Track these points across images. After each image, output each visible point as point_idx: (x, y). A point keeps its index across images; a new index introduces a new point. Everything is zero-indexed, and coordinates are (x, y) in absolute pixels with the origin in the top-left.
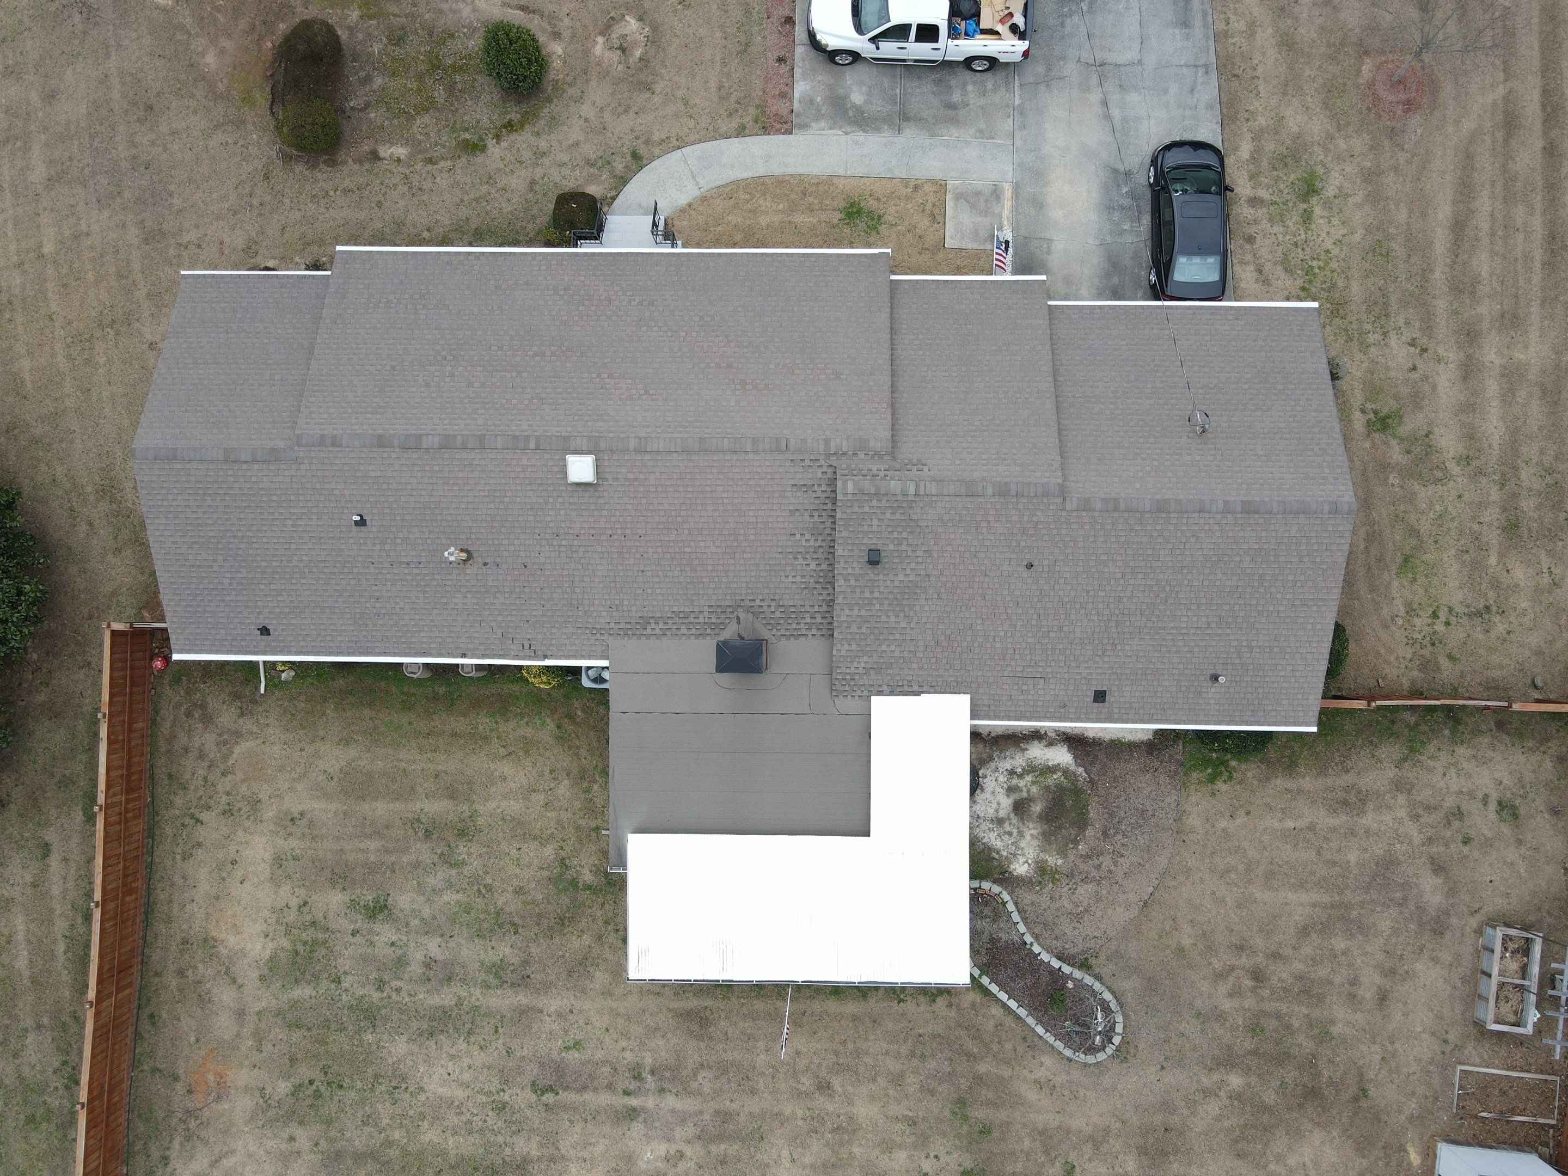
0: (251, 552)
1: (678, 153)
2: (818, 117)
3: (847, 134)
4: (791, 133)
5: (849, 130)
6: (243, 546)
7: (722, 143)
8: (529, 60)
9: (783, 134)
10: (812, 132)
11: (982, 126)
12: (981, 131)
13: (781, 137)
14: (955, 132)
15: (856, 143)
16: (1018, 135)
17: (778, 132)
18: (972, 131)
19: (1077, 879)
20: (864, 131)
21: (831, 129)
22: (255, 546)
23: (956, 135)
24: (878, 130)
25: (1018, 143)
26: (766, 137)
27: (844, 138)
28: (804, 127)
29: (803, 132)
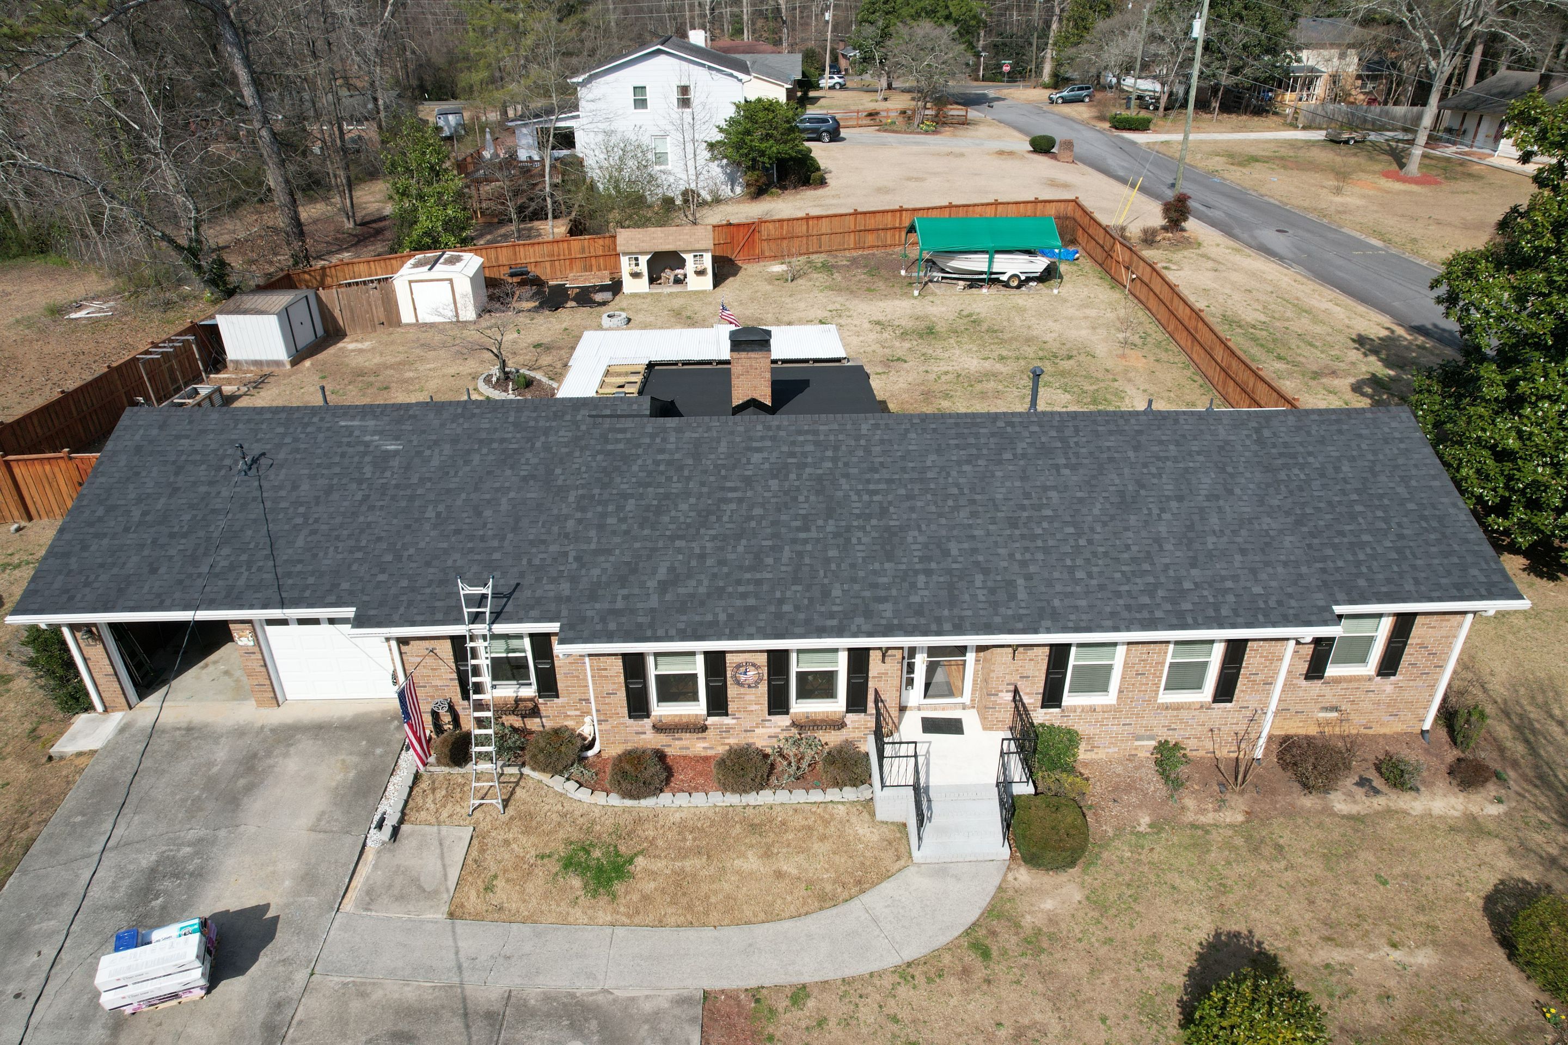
1: (909, 954)
2: (654, 1018)
3: (605, 992)
4: (706, 992)
5: (600, 998)
7: (831, 973)
9: (720, 992)
10: (668, 993)
12: (363, 995)
13: (725, 987)
14: (410, 994)
15: (591, 976)
17: (729, 995)
20: (573, 996)
21: (633, 999)
23: (406, 989)
24: (547, 998)
25: (301, 976)
26: (753, 984)
27: (611, 985)
28: (682, 1001)
29: (685, 993)
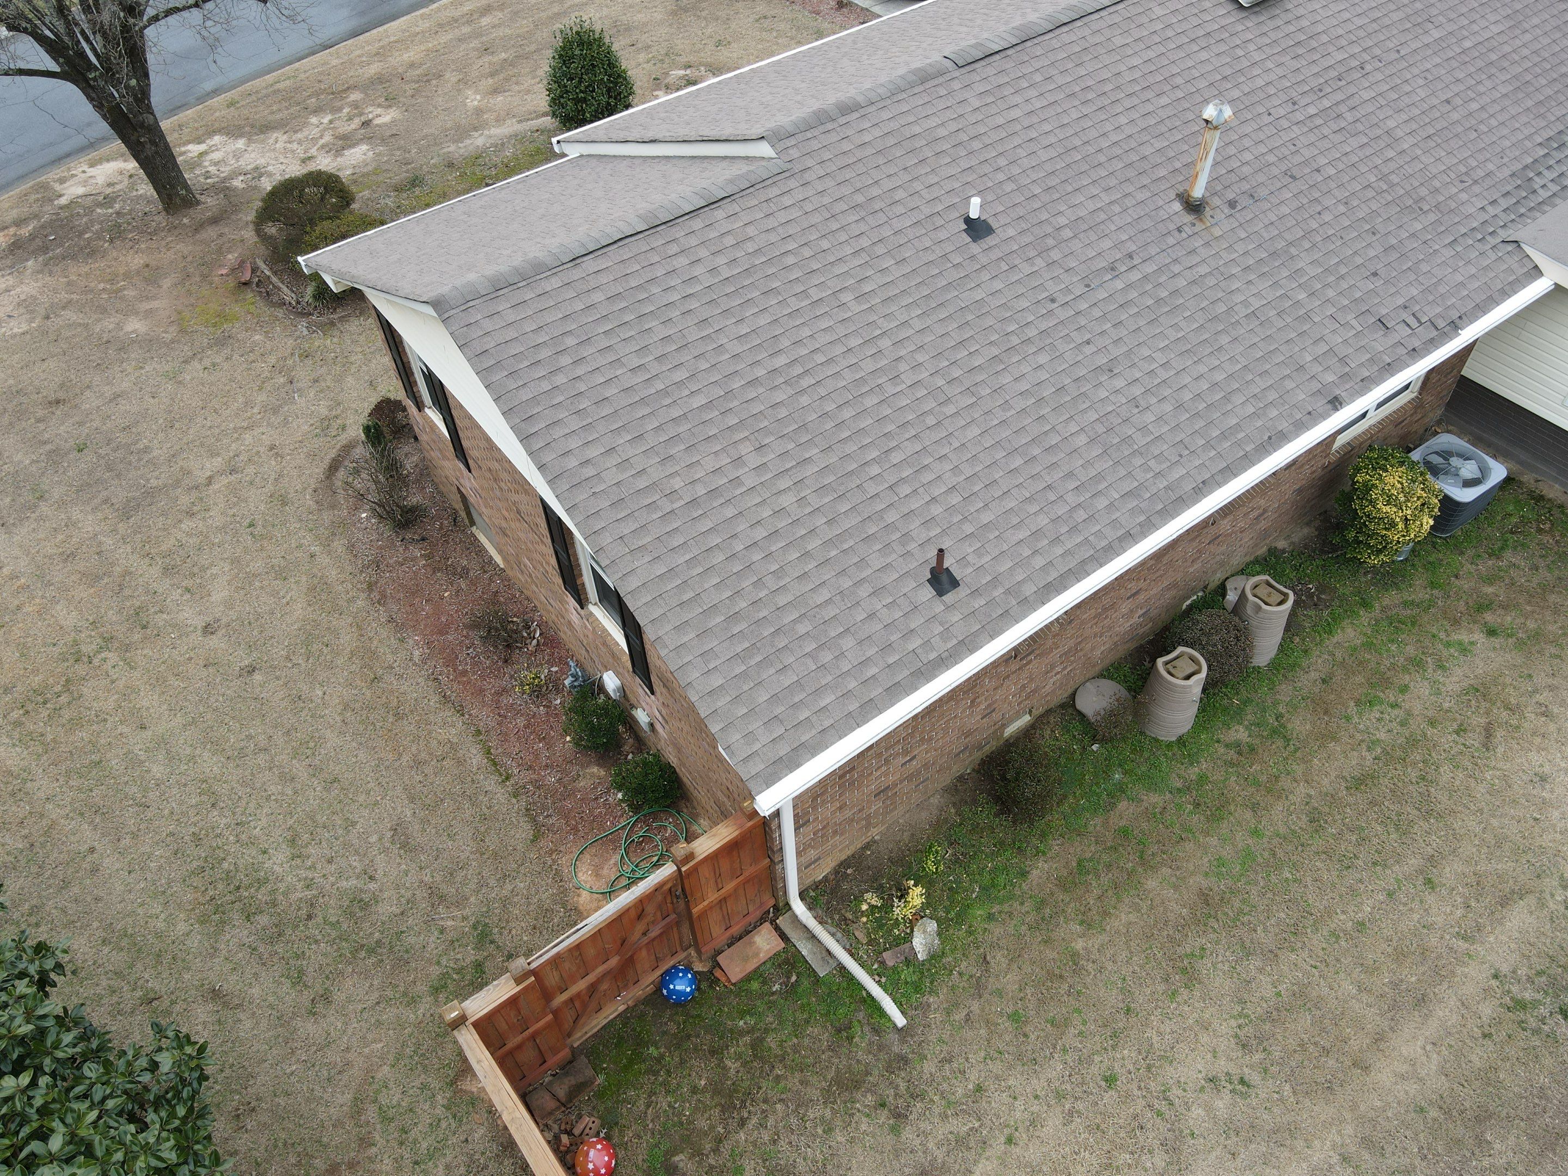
0: (805, 400)
6: (780, 396)
22: (807, 382)
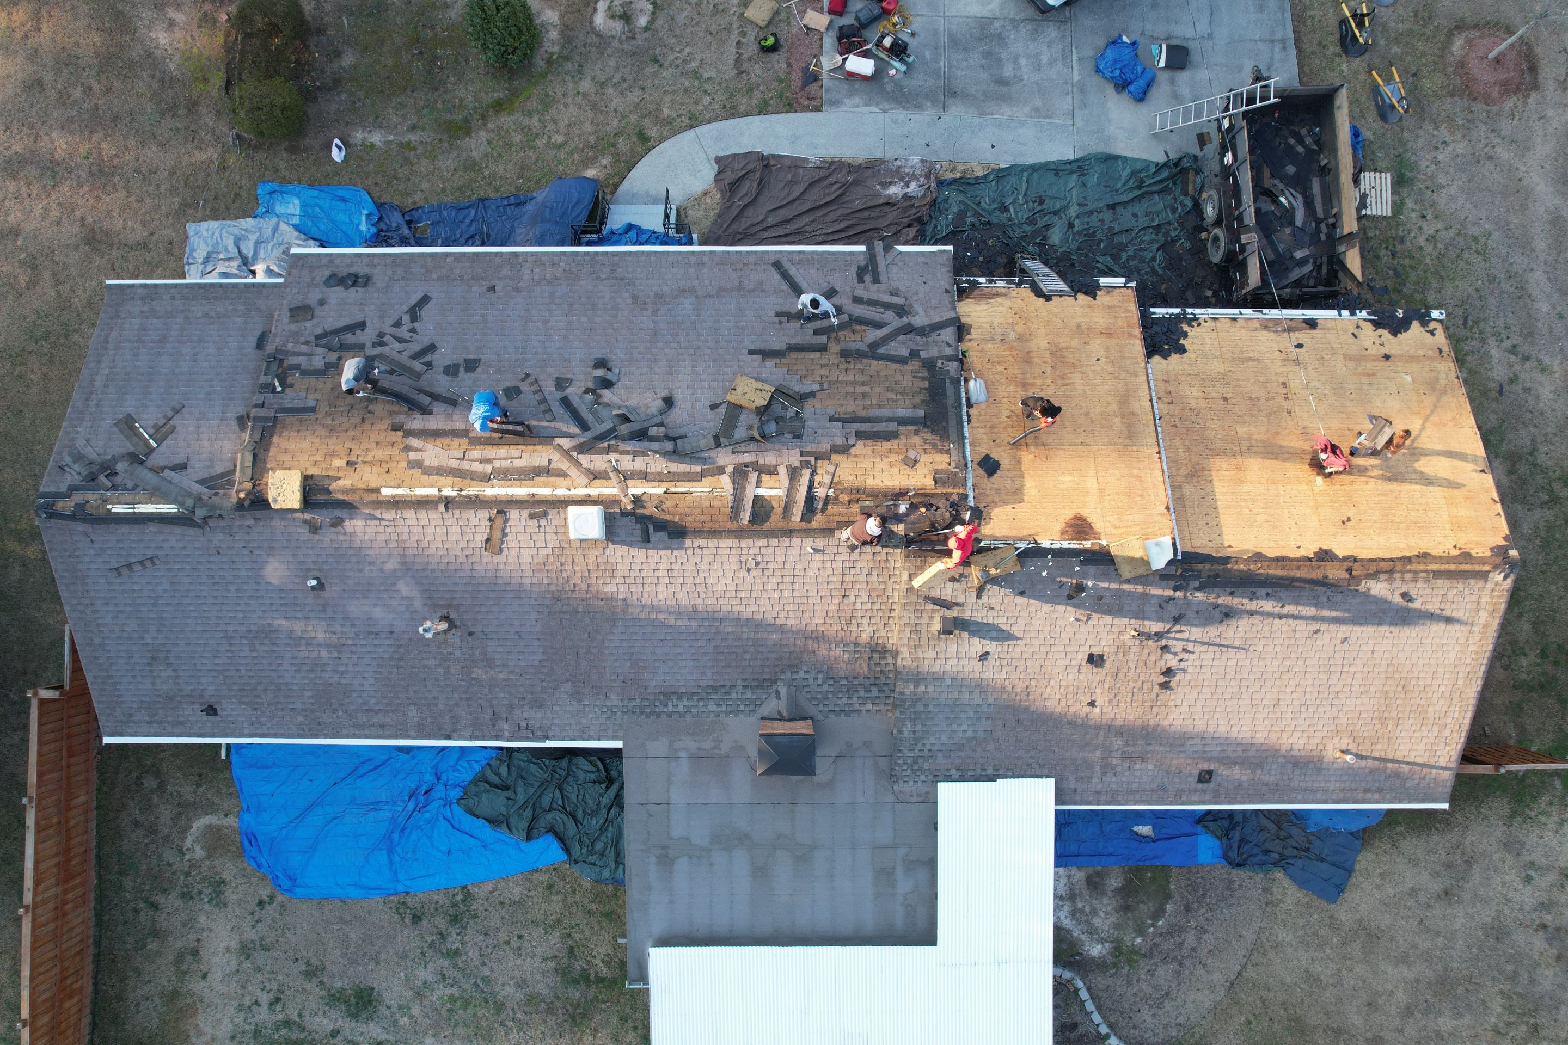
1: (690, 134)
2: (852, 92)
3: (884, 111)
4: (820, 111)
5: (887, 107)
6: (179, 615)
7: (742, 121)
8: (520, 30)
9: (811, 111)
10: (845, 109)
11: (1038, 103)
12: (1037, 110)
13: (810, 115)
14: (1007, 111)
15: (895, 122)
16: (1077, 113)
17: (806, 109)
18: (1027, 110)
19: (1157, 959)
20: (904, 108)
21: (866, 105)
23: (1009, 113)
24: (919, 107)
25: (1079, 123)
26: (792, 116)
27: (881, 116)
28: (836, 103)
29: (834, 109)
